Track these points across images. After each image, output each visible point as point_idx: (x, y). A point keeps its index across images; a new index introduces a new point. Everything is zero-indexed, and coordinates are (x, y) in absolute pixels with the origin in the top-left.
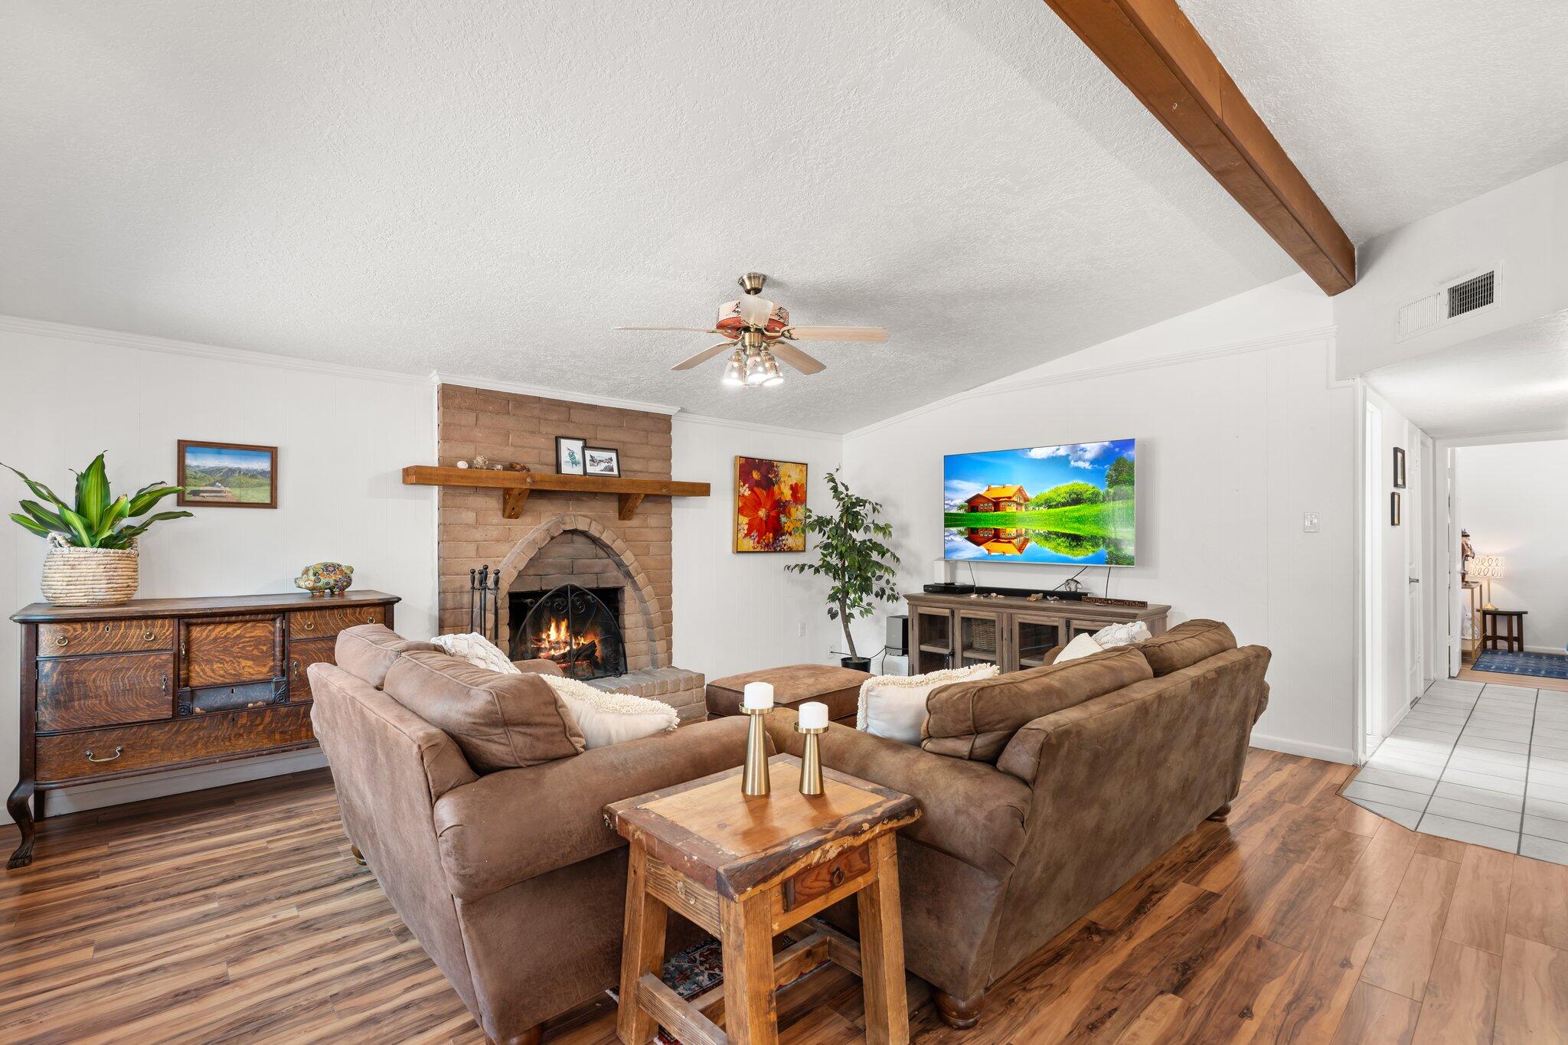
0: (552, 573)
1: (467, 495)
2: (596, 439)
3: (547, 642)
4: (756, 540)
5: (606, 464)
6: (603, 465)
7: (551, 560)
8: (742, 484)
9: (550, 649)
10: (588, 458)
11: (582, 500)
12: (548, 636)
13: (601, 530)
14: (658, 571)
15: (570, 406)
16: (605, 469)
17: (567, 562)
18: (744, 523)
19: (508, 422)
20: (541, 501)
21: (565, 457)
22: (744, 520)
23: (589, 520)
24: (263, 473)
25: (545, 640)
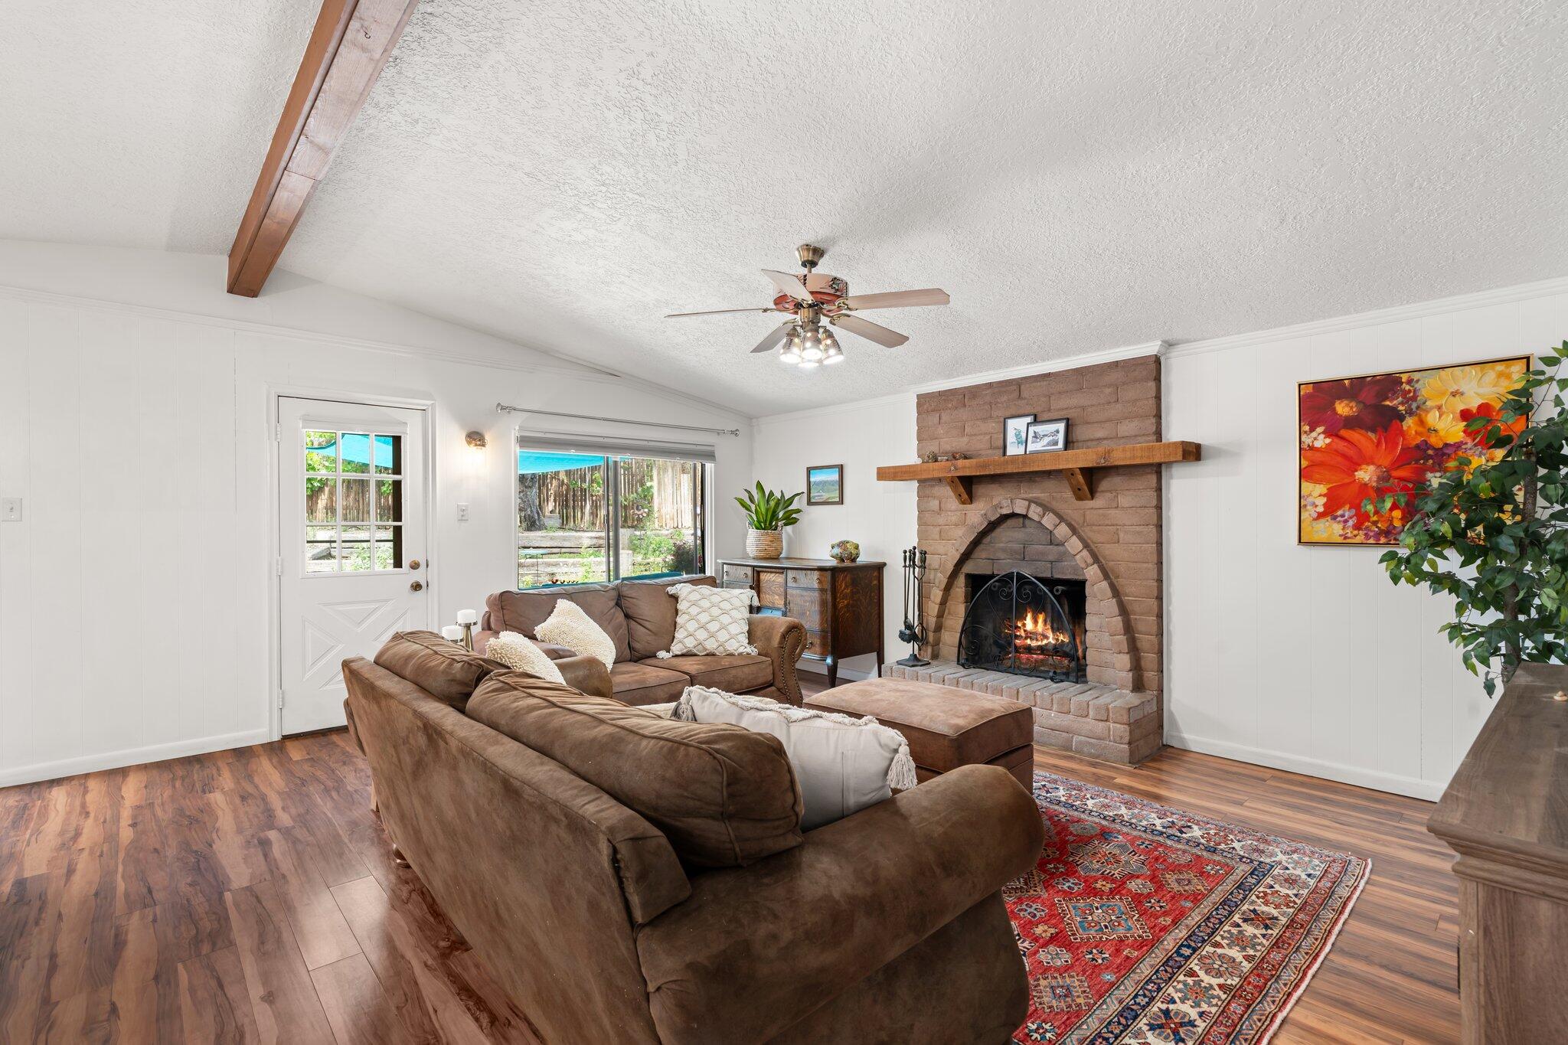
0: (1002, 558)
1: (934, 486)
2: (1049, 410)
3: (1022, 631)
4: (1351, 523)
5: (1051, 438)
6: (1046, 440)
7: (1002, 545)
8: (1307, 428)
9: (1026, 638)
10: (1031, 434)
11: (1034, 481)
12: (1024, 625)
13: (1041, 513)
14: (1131, 565)
15: (1018, 384)
16: (1048, 444)
17: (1017, 546)
18: (1316, 493)
19: (963, 414)
20: (993, 486)
21: (1011, 438)
22: (1317, 492)
23: (1027, 503)
24: (831, 483)
25: (1020, 628)
